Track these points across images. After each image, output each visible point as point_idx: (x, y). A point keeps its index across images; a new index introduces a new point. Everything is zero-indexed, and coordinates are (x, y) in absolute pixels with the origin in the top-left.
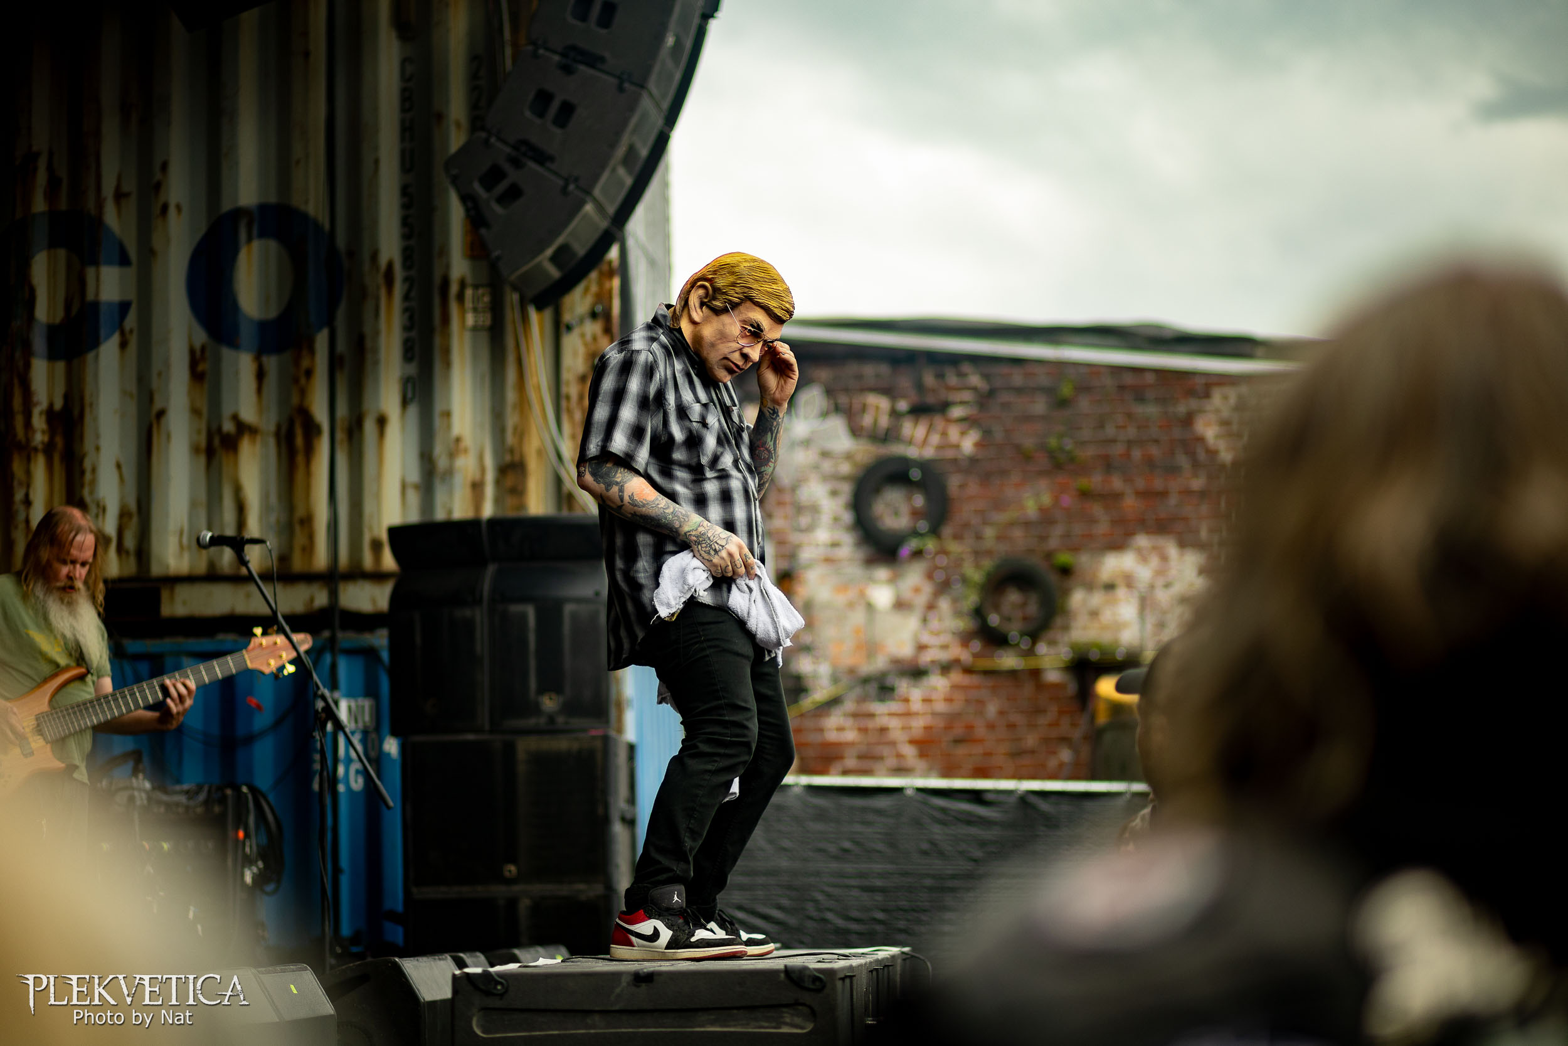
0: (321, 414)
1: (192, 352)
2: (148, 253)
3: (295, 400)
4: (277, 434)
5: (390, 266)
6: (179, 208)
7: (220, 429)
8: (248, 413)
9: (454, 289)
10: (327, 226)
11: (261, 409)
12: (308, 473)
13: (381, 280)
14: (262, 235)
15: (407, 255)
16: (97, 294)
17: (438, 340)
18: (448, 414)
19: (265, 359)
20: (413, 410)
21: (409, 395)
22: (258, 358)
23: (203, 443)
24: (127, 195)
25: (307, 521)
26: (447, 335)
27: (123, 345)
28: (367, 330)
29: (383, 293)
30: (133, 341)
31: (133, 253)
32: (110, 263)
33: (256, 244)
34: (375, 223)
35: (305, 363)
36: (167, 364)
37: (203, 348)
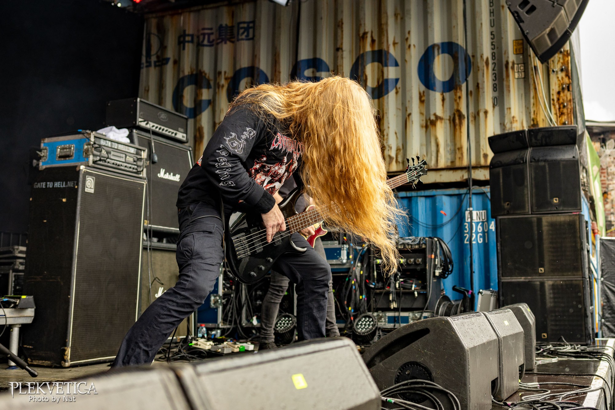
0: (464, 111)
1: (420, 94)
2: (404, 61)
3: (455, 107)
4: (450, 120)
5: (487, 59)
6: (414, 46)
7: (430, 119)
8: (439, 113)
9: (510, 65)
10: (465, 48)
11: (444, 112)
12: (461, 132)
13: (485, 64)
14: (443, 52)
15: (493, 55)
16: (388, 76)
17: (505, 83)
18: (510, 108)
19: (444, 94)
20: (497, 108)
21: (496, 104)
22: (442, 94)
23: (424, 123)
24: (397, 43)
25: (460, 149)
26: (508, 81)
27: (397, 93)
28: (480, 82)
29: (485, 68)
30: (400, 91)
31: (399, 62)
32: (392, 66)
33: (441, 56)
34: (482, 44)
35: (458, 94)
36: (411, 98)
37: (424, 92)
